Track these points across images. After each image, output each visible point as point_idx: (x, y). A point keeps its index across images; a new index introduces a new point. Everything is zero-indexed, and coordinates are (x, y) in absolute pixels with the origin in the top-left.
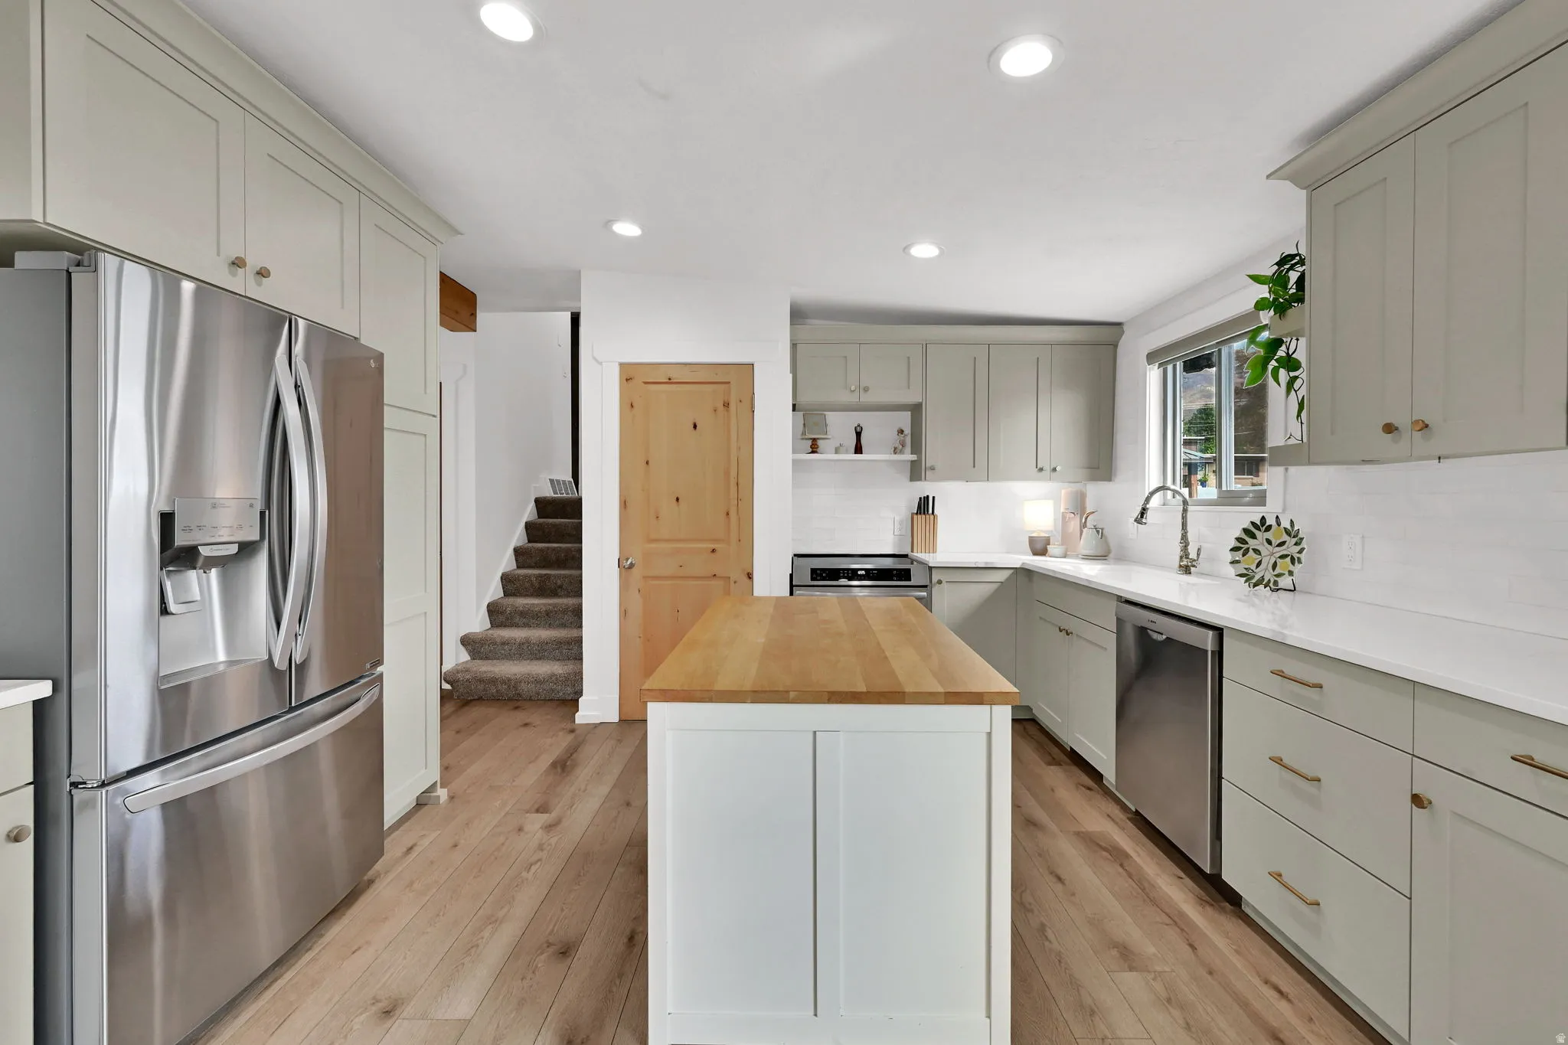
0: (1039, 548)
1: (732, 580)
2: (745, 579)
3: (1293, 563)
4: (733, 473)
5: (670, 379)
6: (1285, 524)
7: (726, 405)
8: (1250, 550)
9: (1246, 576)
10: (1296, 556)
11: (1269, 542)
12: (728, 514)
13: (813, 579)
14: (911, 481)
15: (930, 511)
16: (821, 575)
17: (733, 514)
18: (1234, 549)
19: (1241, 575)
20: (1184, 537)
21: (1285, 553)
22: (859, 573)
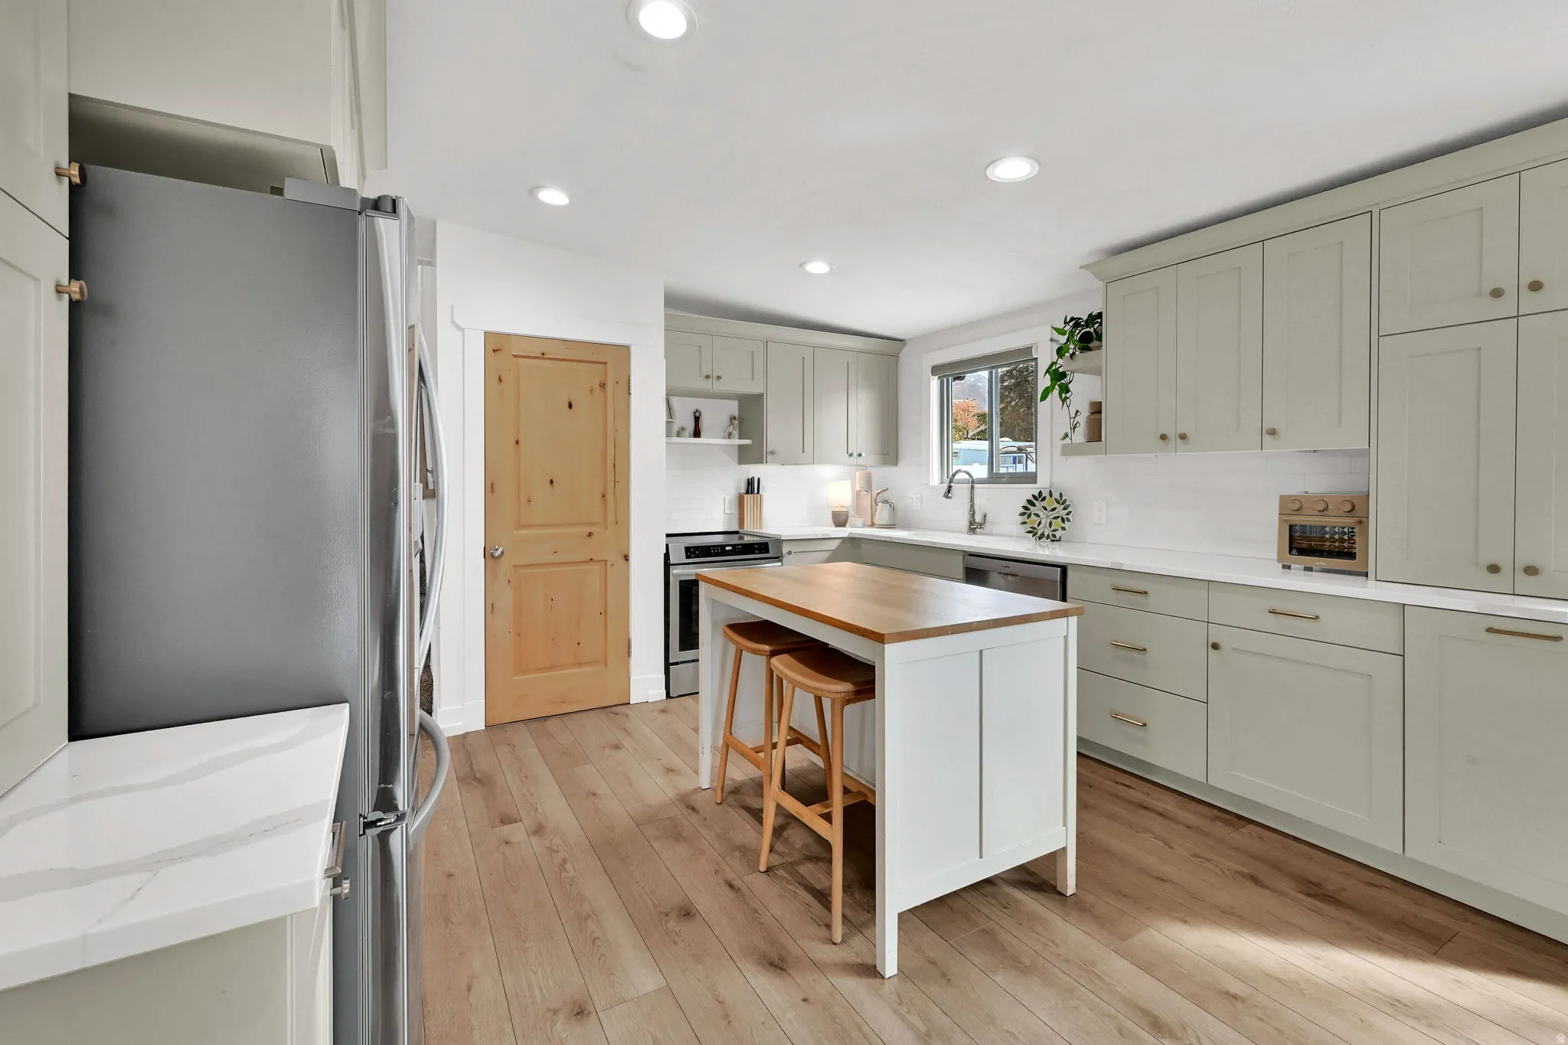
0: (840, 520)
1: (609, 564)
2: (622, 560)
3: (1063, 520)
4: (610, 456)
5: (543, 354)
6: (1056, 495)
7: (603, 386)
8: (1032, 515)
9: (1032, 531)
10: (1065, 517)
11: (1045, 509)
12: (604, 496)
13: (688, 557)
14: (739, 464)
15: (756, 491)
16: (694, 553)
17: (610, 496)
18: (1022, 514)
19: (1029, 532)
20: (972, 506)
21: (1056, 515)
22: (727, 548)
